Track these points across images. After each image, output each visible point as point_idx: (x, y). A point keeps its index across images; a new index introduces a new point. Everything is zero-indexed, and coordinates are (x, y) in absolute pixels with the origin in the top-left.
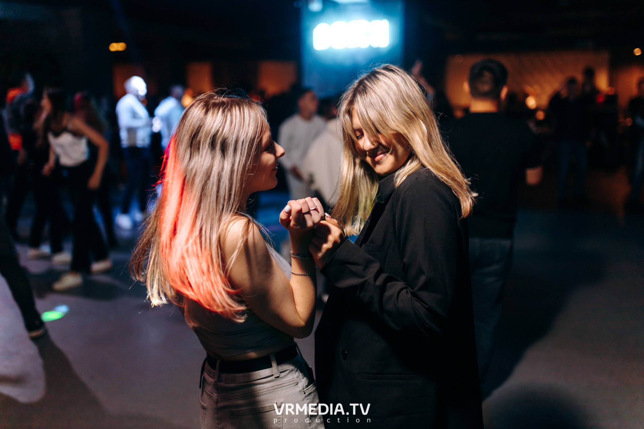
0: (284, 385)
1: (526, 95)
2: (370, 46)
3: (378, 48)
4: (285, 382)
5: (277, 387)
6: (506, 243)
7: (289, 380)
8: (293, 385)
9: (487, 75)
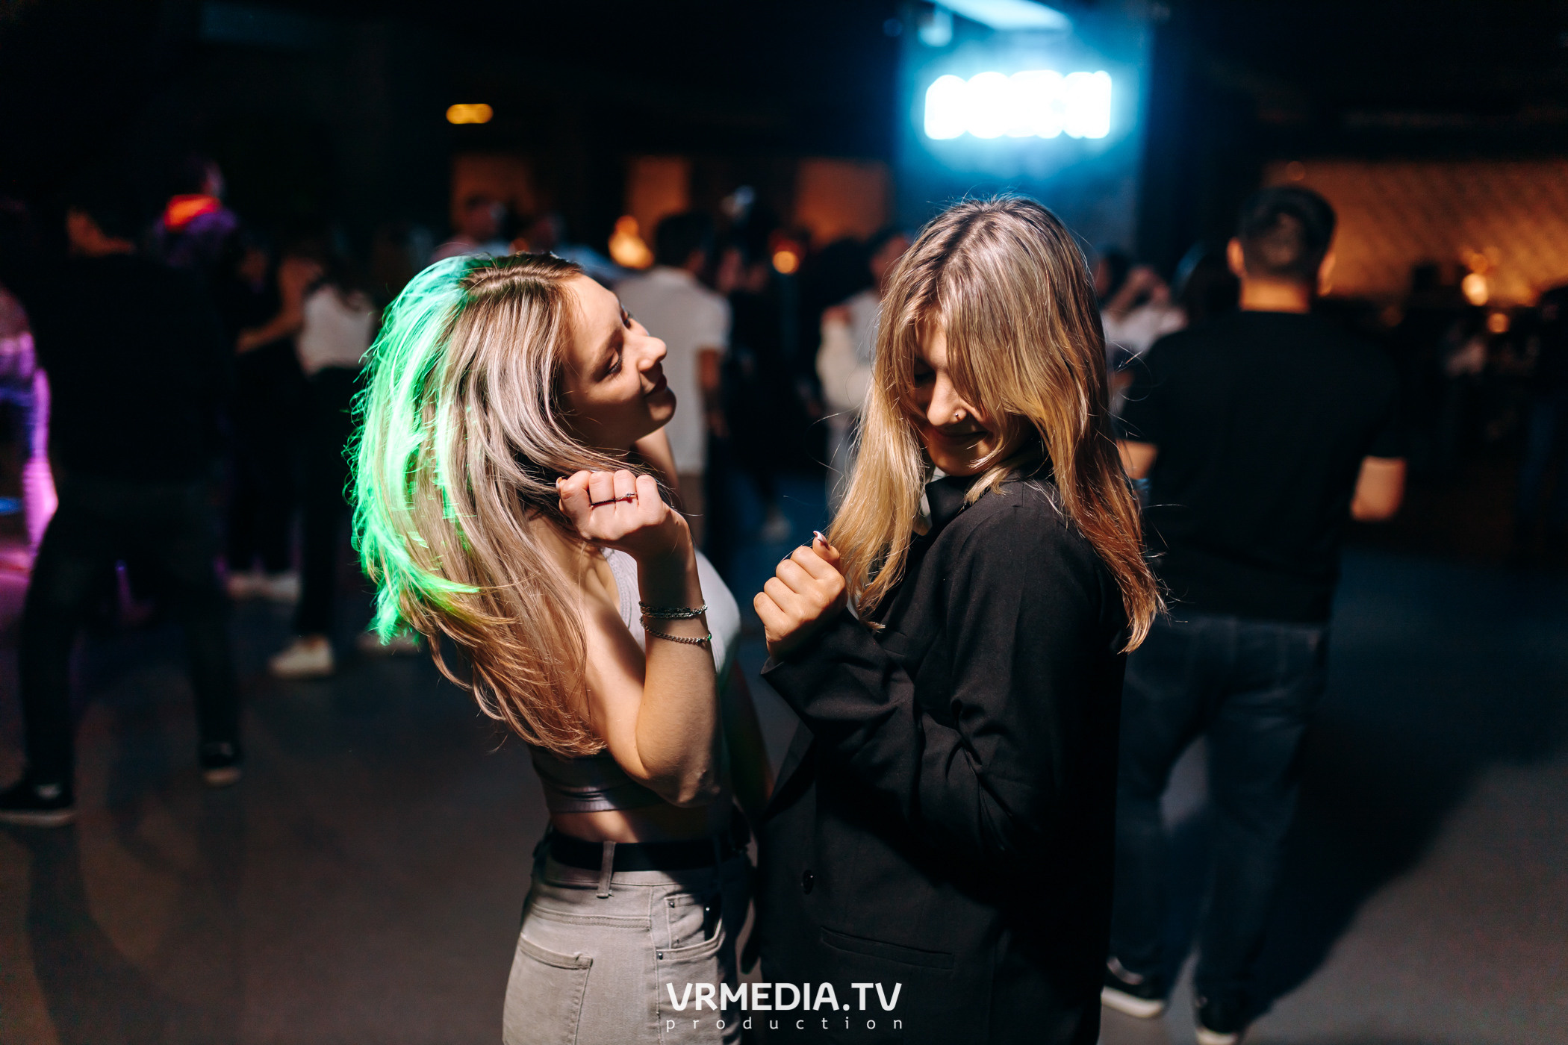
0: (611, 922)
1: (1464, 271)
2: (1064, 135)
3: (1083, 141)
4: (617, 917)
5: (596, 921)
6: (1311, 637)
7: (629, 916)
8: (635, 929)
9: (1288, 225)
